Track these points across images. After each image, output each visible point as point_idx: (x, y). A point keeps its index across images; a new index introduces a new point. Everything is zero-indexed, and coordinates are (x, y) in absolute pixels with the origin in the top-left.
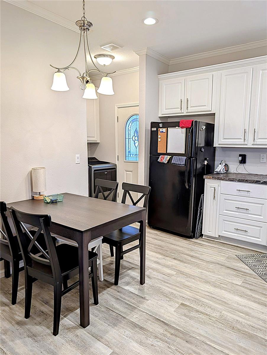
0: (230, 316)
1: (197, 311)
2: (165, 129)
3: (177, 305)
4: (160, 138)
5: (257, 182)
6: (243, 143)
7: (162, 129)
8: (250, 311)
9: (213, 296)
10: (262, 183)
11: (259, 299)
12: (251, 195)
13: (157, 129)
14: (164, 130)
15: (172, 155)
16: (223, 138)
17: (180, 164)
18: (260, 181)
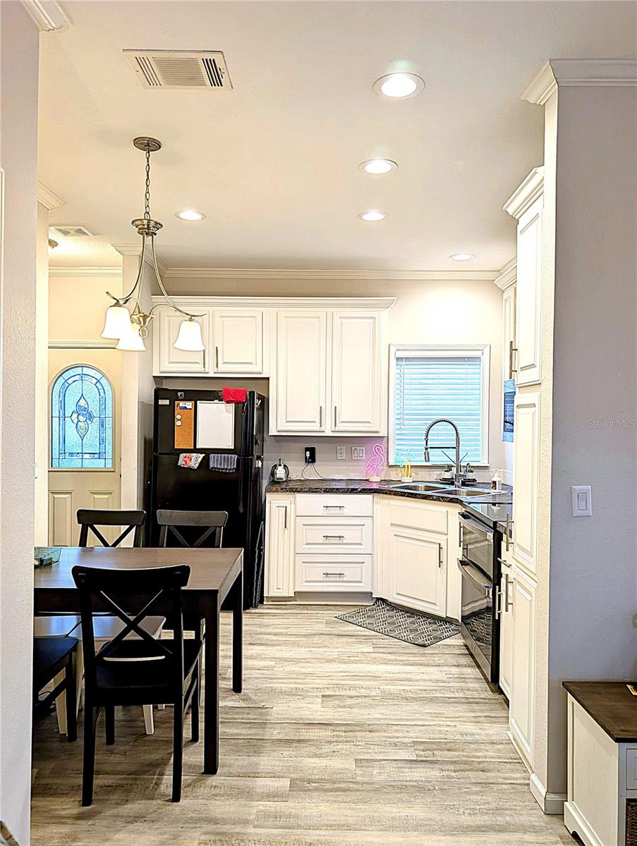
0: (393, 688)
1: (351, 697)
2: (191, 404)
3: (320, 700)
4: (179, 420)
5: (353, 491)
6: (318, 429)
7: (184, 402)
8: (409, 676)
9: (353, 674)
10: (360, 492)
11: (407, 660)
12: (346, 512)
13: (172, 403)
14: (189, 405)
15: (207, 452)
16: (285, 421)
17: (226, 469)
18: (357, 489)
